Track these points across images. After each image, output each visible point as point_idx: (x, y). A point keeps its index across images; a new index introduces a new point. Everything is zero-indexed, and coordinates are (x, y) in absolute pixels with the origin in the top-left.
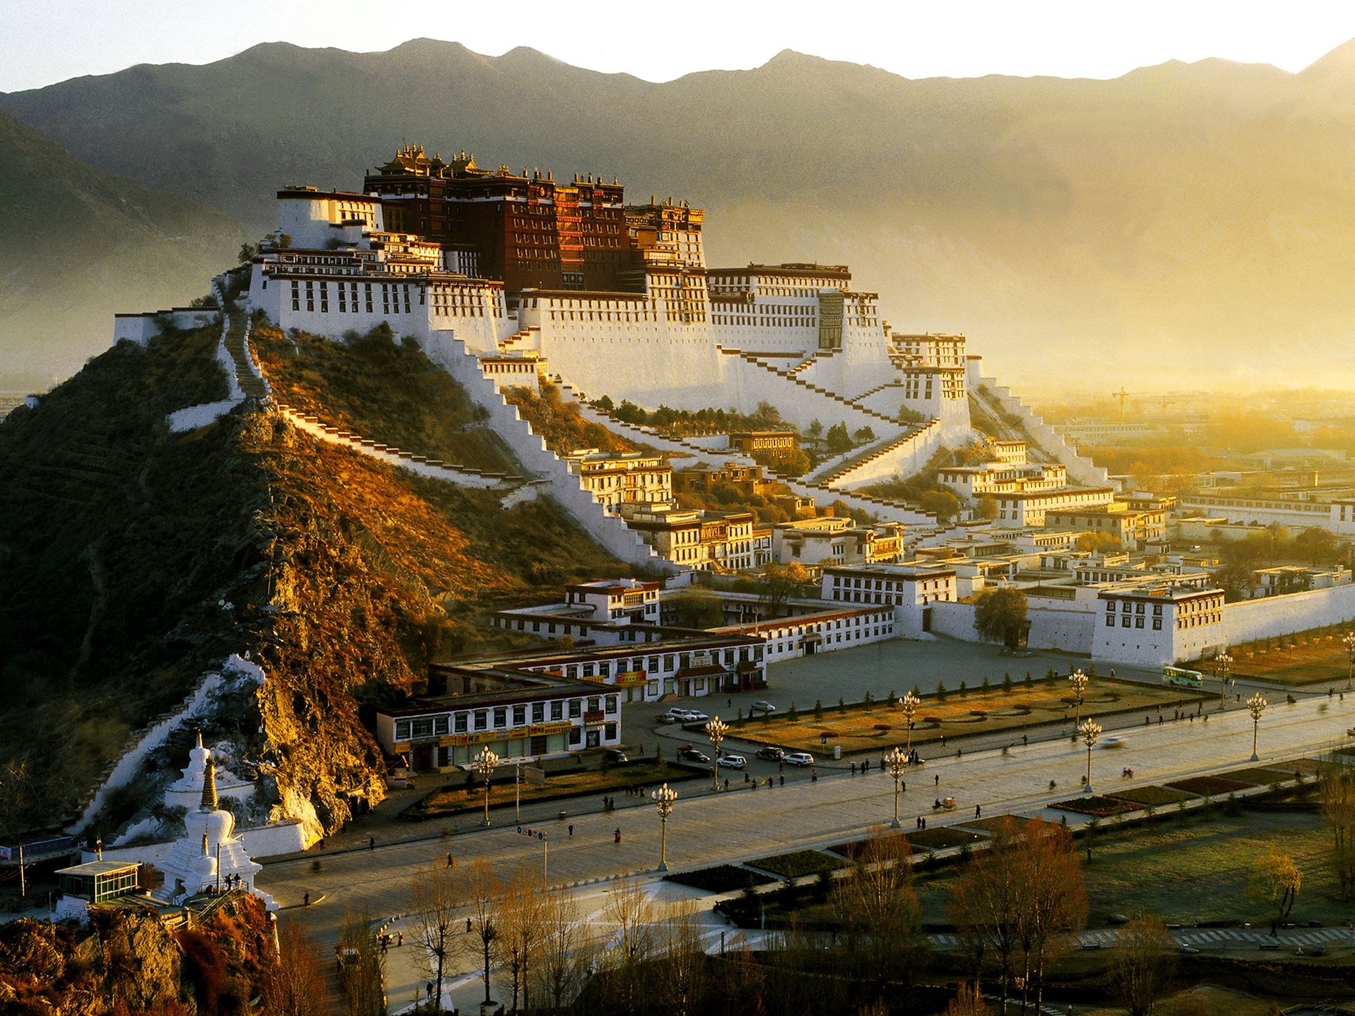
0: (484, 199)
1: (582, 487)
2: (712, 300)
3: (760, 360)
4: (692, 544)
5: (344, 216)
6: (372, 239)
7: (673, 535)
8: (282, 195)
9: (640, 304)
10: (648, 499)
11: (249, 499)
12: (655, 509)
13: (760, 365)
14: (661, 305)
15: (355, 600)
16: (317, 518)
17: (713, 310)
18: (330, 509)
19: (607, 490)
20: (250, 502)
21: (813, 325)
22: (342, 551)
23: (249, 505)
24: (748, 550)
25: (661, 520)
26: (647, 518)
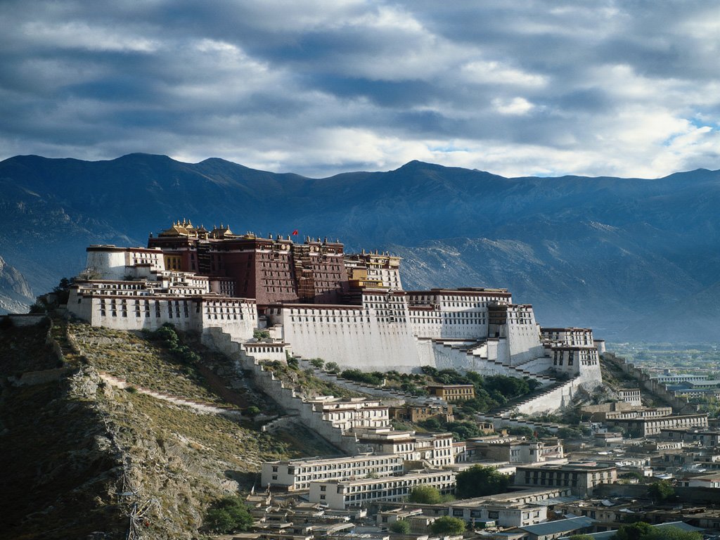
0: (239, 251)
1: (324, 418)
2: (410, 309)
3: (445, 343)
4: (409, 451)
5: (136, 261)
6: (158, 275)
7: (395, 446)
8: (89, 250)
9: (357, 312)
10: (372, 425)
11: (89, 428)
12: (378, 431)
13: (446, 346)
14: (372, 311)
15: (180, 488)
16: (142, 439)
17: (410, 314)
18: (149, 433)
19: (342, 420)
20: (91, 430)
21: (484, 323)
22: (170, 459)
23: (90, 432)
24: (449, 454)
25: (383, 438)
26: (373, 437)
